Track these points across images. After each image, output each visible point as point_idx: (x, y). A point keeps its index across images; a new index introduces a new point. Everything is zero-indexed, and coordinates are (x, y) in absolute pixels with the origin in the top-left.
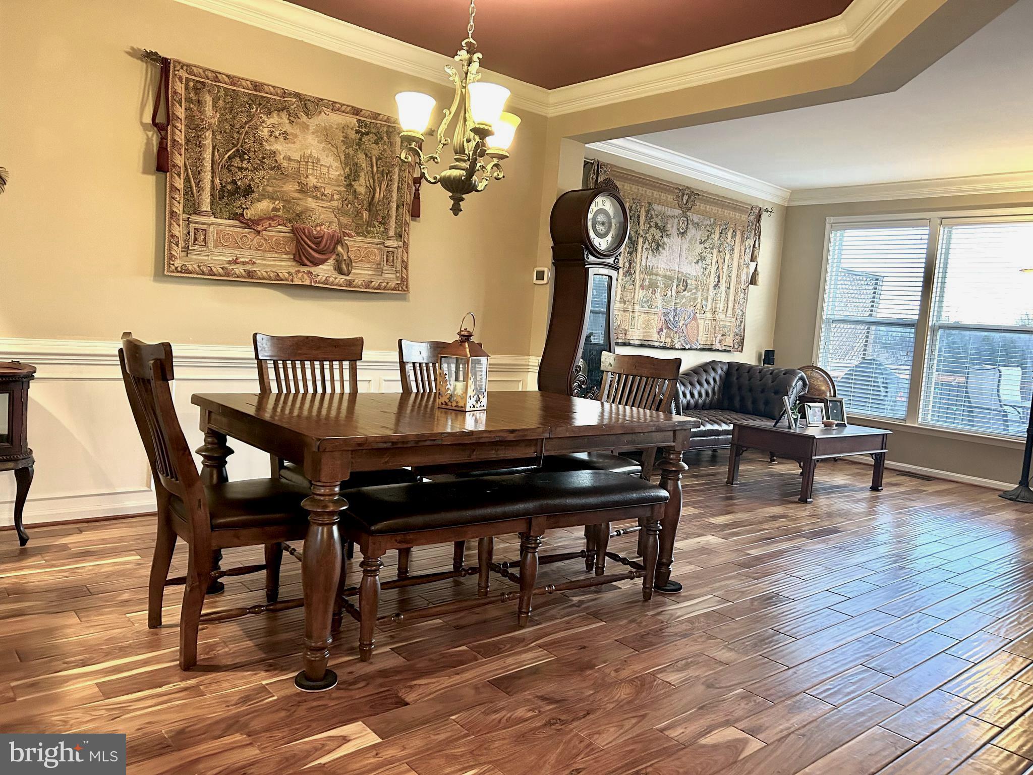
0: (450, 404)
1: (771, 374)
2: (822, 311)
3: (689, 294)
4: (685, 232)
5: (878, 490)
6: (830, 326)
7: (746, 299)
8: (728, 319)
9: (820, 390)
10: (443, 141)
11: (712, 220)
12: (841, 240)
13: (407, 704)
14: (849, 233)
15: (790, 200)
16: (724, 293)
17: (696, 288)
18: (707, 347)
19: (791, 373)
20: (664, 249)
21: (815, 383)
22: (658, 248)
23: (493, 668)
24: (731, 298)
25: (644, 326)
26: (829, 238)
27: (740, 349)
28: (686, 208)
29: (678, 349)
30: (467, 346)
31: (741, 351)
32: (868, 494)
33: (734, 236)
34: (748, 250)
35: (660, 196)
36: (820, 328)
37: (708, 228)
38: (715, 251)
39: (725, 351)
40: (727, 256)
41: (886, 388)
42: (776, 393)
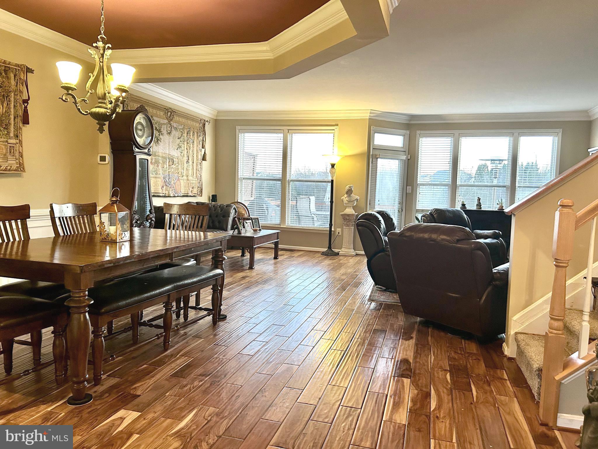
0: (107, 239)
1: (220, 207)
2: (238, 174)
3: (175, 167)
4: (170, 132)
5: (277, 259)
6: (242, 181)
7: (201, 168)
8: (194, 179)
9: (242, 214)
10: (90, 91)
11: (183, 126)
12: (244, 138)
13: (139, 396)
14: (247, 135)
15: (217, 116)
16: (191, 165)
17: (178, 163)
18: (185, 195)
19: (229, 206)
20: (161, 142)
21: (240, 210)
22: (158, 141)
23: (167, 371)
24: (195, 168)
25: (154, 185)
26: (238, 137)
27: (201, 195)
28: (170, 119)
29: (172, 197)
30: (116, 206)
31: (201, 196)
32: (273, 261)
33: (193, 135)
34: (200, 142)
35: (157, 112)
36: (238, 183)
37: (181, 130)
38: (185, 143)
39: (194, 196)
40: (191, 146)
41: (268, 210)
42: (224, 216)
